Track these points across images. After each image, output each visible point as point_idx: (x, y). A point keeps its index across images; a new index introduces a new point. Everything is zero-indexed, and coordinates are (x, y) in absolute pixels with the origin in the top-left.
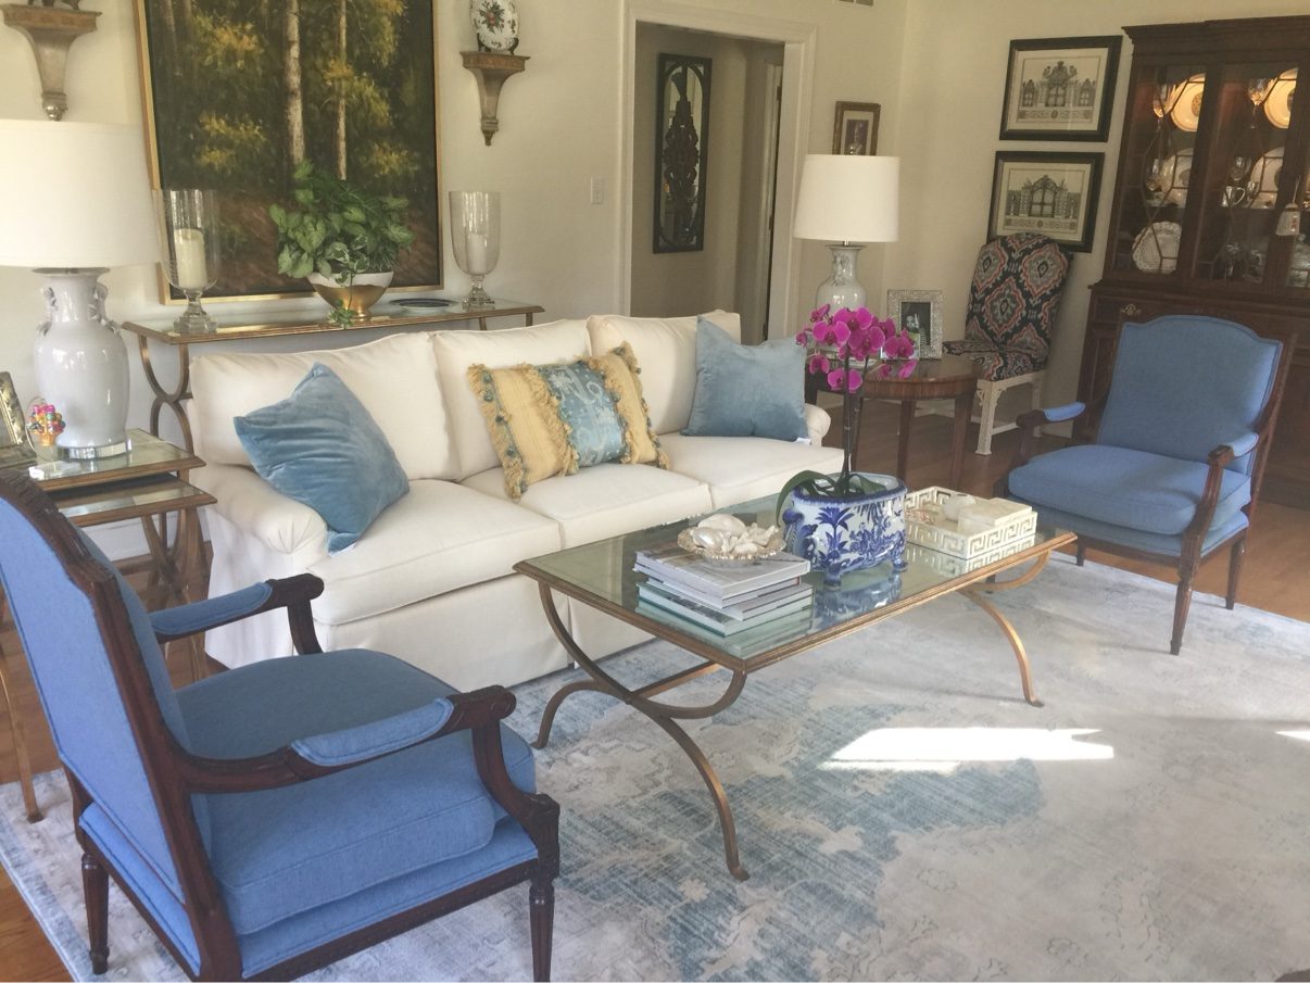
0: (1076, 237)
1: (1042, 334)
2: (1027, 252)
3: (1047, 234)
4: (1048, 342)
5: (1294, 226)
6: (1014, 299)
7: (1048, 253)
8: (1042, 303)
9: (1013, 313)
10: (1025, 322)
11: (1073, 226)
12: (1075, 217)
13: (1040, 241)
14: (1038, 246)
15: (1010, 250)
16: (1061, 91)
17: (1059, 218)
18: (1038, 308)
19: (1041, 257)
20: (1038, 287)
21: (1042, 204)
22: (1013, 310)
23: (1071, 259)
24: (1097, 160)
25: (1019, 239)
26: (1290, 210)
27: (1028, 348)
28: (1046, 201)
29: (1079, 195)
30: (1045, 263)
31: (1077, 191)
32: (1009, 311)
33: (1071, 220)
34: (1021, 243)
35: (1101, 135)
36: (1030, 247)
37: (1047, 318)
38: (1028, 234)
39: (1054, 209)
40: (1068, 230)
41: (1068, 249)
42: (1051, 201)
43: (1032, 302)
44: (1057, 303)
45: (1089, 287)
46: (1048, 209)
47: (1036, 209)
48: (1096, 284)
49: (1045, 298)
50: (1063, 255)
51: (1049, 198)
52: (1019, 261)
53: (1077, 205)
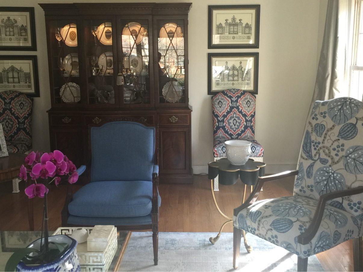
0: (32, 91)
1: (28, 134)
2: (12, 99)
3: (19, 91)
4: (31, 137)
5: (123, 81)
6: (11, 120)
7: (22, 99)
8: (25, 121)
9: (12, 127)
10: (19, 129)
11: (30, 86)
12: (30, 82)
13: (17, 94)
14: (16, 96)
15: (4, 99)
16: (11, 30)
17: (22, 83)
18: (24, 123)
19: (20, 101)
20: (21, 114)
21: (13, 78)
22: (12, 125)
23: (32, 100)
24: (34, 59)
25: (7, 93)
26: (120, 75)
27: (22, 141)
28: (15, 76)
29: (30, 73)
30: (22, 103)
31: (28, 71)
32: (10, 126)
33: (28, 84)
34: (8, 95)
35: (34, 48)
36: (13, 96)
37: (28, 127)
38: (10, 91)
39: (19, 80)
40: (27, 88)
41: (30, 96)
42: (17, 76)
43: (20, 120)
44: (31, 120)
45: (47, 112)
46: (16, 80)
47: (11, 80)
48: (49, 110)
49: (26, 118)
50: (29, 99)
51: (16, 75)
52: (10, 103)
53: (29, 78)
